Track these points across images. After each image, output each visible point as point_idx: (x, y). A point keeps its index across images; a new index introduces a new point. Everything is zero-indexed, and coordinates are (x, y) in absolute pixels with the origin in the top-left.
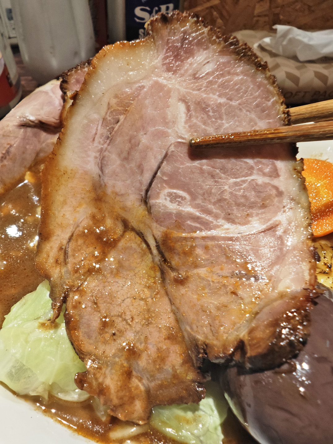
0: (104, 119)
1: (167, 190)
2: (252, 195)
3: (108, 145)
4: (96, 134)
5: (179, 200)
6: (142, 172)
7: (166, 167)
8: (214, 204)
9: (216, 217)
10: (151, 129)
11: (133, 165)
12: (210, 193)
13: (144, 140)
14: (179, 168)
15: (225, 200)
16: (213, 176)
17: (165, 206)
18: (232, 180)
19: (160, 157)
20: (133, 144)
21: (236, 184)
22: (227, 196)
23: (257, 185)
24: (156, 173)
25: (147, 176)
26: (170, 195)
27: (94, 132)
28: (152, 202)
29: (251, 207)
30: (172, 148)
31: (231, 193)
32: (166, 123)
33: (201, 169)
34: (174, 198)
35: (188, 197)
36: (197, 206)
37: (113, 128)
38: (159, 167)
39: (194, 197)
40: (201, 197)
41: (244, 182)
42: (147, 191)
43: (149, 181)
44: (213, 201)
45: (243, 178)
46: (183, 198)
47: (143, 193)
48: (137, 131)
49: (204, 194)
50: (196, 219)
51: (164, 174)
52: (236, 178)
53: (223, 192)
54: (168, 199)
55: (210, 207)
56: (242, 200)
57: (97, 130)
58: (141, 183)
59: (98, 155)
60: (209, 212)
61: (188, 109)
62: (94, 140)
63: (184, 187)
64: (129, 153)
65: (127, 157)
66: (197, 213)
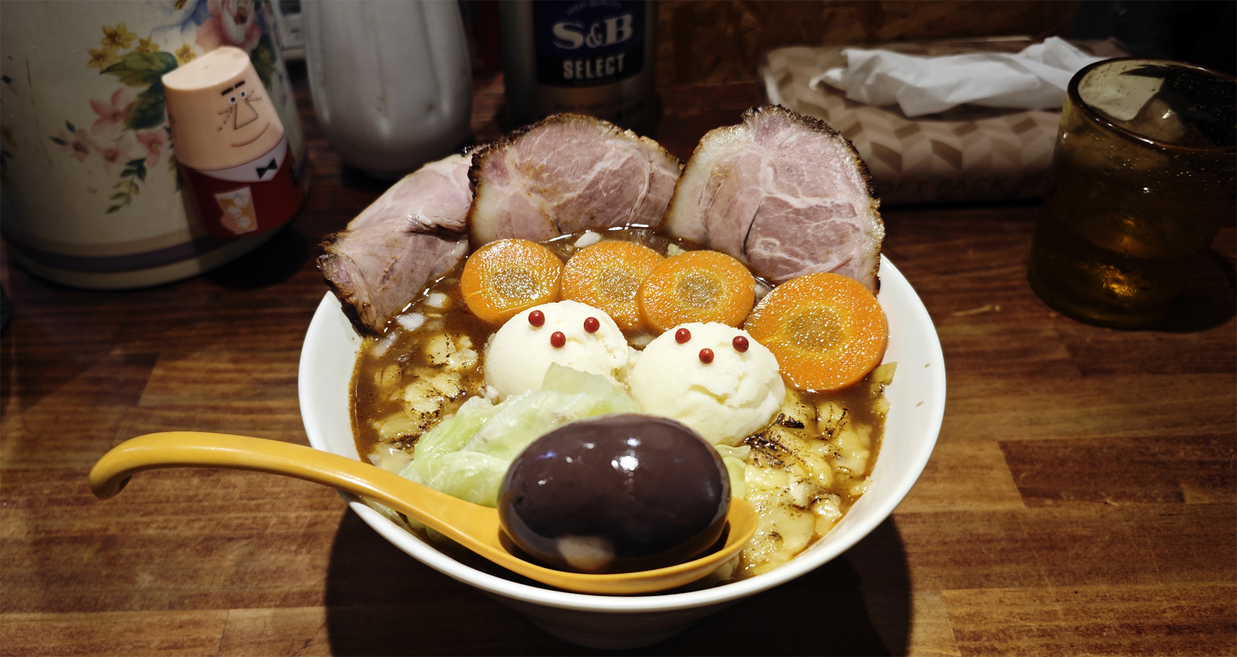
0: (708, 185)
1: (761, 239)
2: (831, 234)
3: (712, 205)
4: (701, 197)
5: (771, 246)
6: (740, 226)
7: (759, 220)
8: (800, 246)
9: (803, 258)
10: (746, 189)
11: (732, 220)
12: (796, 237)
13: (741, 198)
14: (769, 219)
15: (808, 241)
16: (798, 223)
17: (760, 254)
18: (814, 224)
19: (754, 212)
20: (732, 202)
21: (817, 227)
22: (810, 238)
23: (836, 225)
24: (751, 226)
25: (745, 229)
26: (763, 243)
27: (699, 196)
28: (750, 251)
29: (831, 246)
30: (763, 203)
31: (813, 235)
32: (757, 182)
33: (787, 217)
34: (767, 245)
35: (778, 243)
36: (786, 251)
37: (715, 191)
38: (753, 220)
39: (783, 244)
40: (788, 242)
41: (825, 224)
42: (745, 241)
43: (746, 233)
44: (798, 244)
45: (824, 221)
46: (774, 245)
47: (742, 244)
48: (735, 191)
49: (791, 239)
50: (786, 262)
51: (758, 225)
52: (818, 221)
53: (806, 235)
54: (762, 247)
55: (797, 249)
56: (823, 240)
57: (702, 194)
58: (740, 236)
59: (704, 215)
60: (796, 255)
61: (775, 171)
62: (699, 203)
63: (775, 234)
64: (728, 211)
65: (727, 214)
66: (785, 256)
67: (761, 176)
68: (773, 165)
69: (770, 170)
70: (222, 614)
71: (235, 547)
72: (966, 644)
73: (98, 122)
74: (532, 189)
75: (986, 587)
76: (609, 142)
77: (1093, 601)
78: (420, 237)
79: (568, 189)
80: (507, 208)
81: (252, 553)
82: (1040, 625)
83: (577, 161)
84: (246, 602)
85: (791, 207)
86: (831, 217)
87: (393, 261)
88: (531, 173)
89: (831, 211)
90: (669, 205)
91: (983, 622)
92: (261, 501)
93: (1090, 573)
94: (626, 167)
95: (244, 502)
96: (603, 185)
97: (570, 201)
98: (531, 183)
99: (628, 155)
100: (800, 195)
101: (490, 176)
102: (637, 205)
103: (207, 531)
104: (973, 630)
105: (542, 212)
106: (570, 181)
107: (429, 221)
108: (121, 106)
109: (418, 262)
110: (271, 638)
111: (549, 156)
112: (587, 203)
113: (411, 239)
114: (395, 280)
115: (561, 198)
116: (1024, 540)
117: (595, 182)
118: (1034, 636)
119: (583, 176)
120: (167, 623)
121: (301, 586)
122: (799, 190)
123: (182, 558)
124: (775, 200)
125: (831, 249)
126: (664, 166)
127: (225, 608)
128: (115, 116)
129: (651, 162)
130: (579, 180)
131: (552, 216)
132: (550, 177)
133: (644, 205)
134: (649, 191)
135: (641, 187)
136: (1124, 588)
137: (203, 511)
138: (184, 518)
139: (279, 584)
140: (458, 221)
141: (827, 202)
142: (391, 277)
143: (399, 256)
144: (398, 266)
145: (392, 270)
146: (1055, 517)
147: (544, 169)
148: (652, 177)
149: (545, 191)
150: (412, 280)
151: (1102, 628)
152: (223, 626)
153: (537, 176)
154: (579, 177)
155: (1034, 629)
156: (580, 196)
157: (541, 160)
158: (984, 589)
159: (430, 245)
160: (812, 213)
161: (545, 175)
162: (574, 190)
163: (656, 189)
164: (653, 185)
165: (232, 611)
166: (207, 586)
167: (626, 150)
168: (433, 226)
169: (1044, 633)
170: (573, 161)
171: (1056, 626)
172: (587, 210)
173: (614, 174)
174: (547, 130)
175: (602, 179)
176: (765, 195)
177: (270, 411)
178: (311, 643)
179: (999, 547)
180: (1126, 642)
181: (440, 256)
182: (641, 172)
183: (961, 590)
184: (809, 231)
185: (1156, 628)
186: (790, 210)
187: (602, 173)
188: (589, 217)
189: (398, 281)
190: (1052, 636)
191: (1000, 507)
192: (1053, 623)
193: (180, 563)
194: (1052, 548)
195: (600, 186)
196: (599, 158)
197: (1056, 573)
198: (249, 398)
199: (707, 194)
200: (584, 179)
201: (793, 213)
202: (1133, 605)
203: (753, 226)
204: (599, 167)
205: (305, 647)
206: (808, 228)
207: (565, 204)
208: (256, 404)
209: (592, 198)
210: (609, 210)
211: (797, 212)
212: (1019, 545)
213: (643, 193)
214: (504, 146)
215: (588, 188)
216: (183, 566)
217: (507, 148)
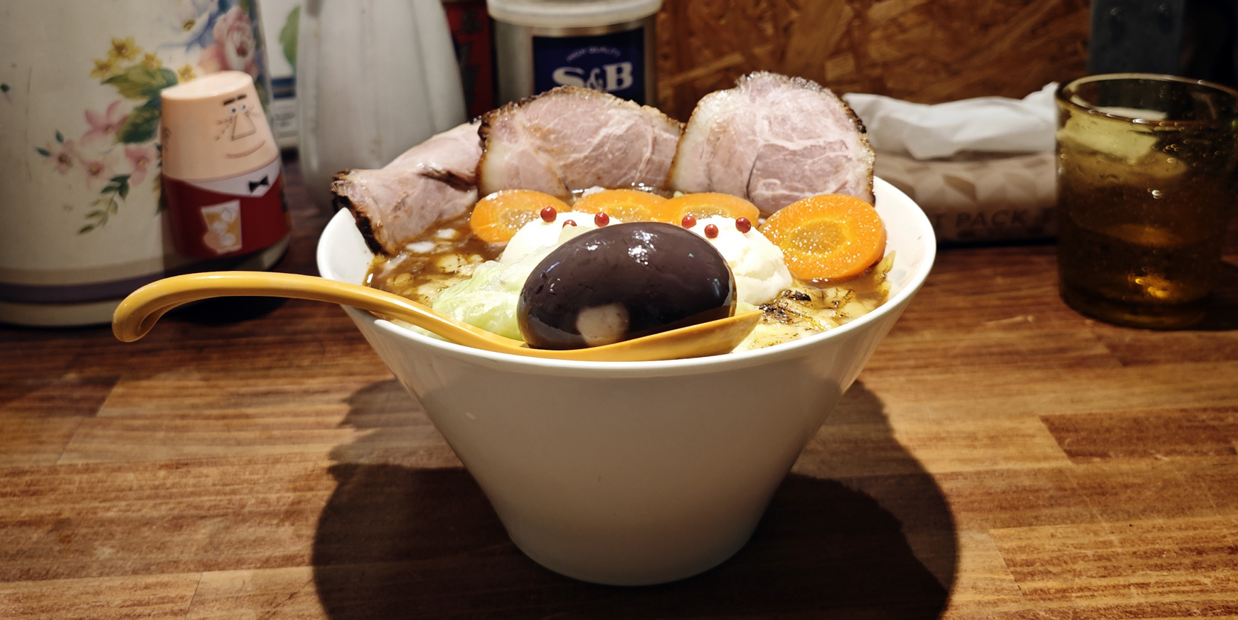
0: (708, 140)
1: (762, 181)
2: (827, 167)
3: (713, 158)
4: (702, 152)
5: (772, 186)
6: (741, 173)
7: (759, 165)
8: (799, 181)
9: (800, 190)
10: (744, 140)
11: (734, 169)
12: (794, 174)
13: (740, 148)
14: (768, 163)
15: (806, 176)
16: (795, 162)
17: (763, 195)
18: (810, 161)
19: (753, 159)
20: (732, 153)
21: (814, 163)
22: (808, 173)
23: (830, 158)
24: (752, 171)
25: (746, 175)
26: (765, 184)
27: (701, 150)
28: (753, 194)
29: (829, 176)
30: (761, 150)
31: (811, 170)
32: (754, 133)
33: (784, 159)
34: (768, 186)
35: (778, 182)
36: (786, 188)
37: (715, 145)
38: (754, 166)
39: (782, 180)
40: (788, 179)
41: (820, 160)
42: (748, 187)
43: (748, 179)
44: (797, 179)
45: (819, 157)
46: (775, 184)
47: (745, 190)
48: (734, 142)
49: (790, 177)
50: (787, 197)
51: (758, 170)
52: (813, 158)
53: (804, 171)
54: (764, 188)
55: (797, 184)
56: (820, 173)
57: (703, 149)
58: (742, 182)
59: (705, 168)
60: (796, 189)
61: (770, 122)
62: (701, 157)
63: (775, 175)
64: (729, 161)
65: (728, 164)
66: (786, 192)
67: (757, 128)
68: (768, 118)
69: (766, 123)
70: (195, 576)
71: (208, 523)
72: (1019, 569)
73: (89, 133)
74: (539, 148)
75: (1036, 525)
76: (612, 111)
77: (1149, 531)
78: (431, 181)
79: (575, 150)
80: (515, 162)
81: (227, 528)
82: (1096, 552)
83: (582, 127)
84: (221, 566)
85: (787, 150)
86: (825, 153)
87: (405, 195)
88: (538, 135)
89: (825, 148)
90: (673, 162)
91: (1036, 552)
92: (236, 487)
93: (1145, 510)
94: (630, 132)
95: (218, 488)
96: (609, 148)
97: (576, 162)
98: (539, 142)
99: (630, 122)
100: (795, 139)
101: (499, 134)
102: (642, 166)
103: (176, 512)
104: (1025, 558)
105: (549, 170)
106: (576, 143)
107: (440, 168)
108: (116, 118)
109: (428, 202)
110: (251, 593)
111: (556, 121)
112: (593, 164)
113: (422, 181)
114: (406, 211)
115: (568, 158)
116: (1073, 490)
117: (601, 145)
118: (1089, 560)
119: (589, 140)
120: (130, 586)
121: (284, 551)
122: (794, 135)
123: (147, 534)
124: (772, 146)
125: (828, 178)
126: (666, 131)
127: (198, 571)
128: (107, 128)
129: (653, 127)
130: (584, 143)
131: (560, 174)
132: (557, 140)
133: (649, 166)
134: (653, 153)
135: (645, 149)
136: (1181, 521)
137: (171, 496)
138: (151, 503)
139: (258, 550)
140: (468, 169)
141: (821, 142)
142: (402, 208)
143: (410, 192)
144: (409, 201)
145: (403, 202)
146: (1104, 470)
147: (550, 132)
148: (655, 141)
149: (552, 150)
150: (422, 217)
151: (1160, 553)
152: (196, 586)
153: (545, 137)
154: (585, 140)
155: (1089, 555)
156: (586, 158)
157: (548, 124)
158: (1034, 527)
159: (439, 189)
160: (808, 152)
161: (552, 137)
162: (580, 152)
163: (660, 151)
164: (656, 147)
165: (205, 574)
166: (176, 555)
167: (629, 118)
168: (444, 172)
169: (1100, 558)
170: (579, 126)
171: (1113, 552)
172: (594, 170)
173: (619, 138)
174: (554, 98)
175: (607, 142)
176: (761, 143)
177: (247, 416)
178: (295, 596)
179: (1047, 495)
180: (1187, 561)
181: (449, 201)
182: (644, 137)
183: (1009, 529)
184: (807, 167)
185: (1216, 550)
186: (786, 153)
187: (607, 137)
188: (595, 178)
189: (409, 213)
190: (1109, 560)
191: (1045, 465)
192: (1109, 550)
193: (145, 538)
194: (1103, 494)
195: (606, 149)
196: (605, 124)
197: (1109, 511)
198: (221, 407)
199: (708, 149)
200: (589, 142)
201: (789, 154)
202: (1191, 533)
203: (755, 171)
204: (603, 132)
205: (290, 598)
206: (805, 165)
207: (572, 164)
208: (231, 411)
209: (597, 160)
210: (615, 171)
211: (794, 153)
212: (1066, 493)
213: (647, 154)
214: (513, 110)
215: (594, 150)
216: (148, 540)
217: (515, 111)
